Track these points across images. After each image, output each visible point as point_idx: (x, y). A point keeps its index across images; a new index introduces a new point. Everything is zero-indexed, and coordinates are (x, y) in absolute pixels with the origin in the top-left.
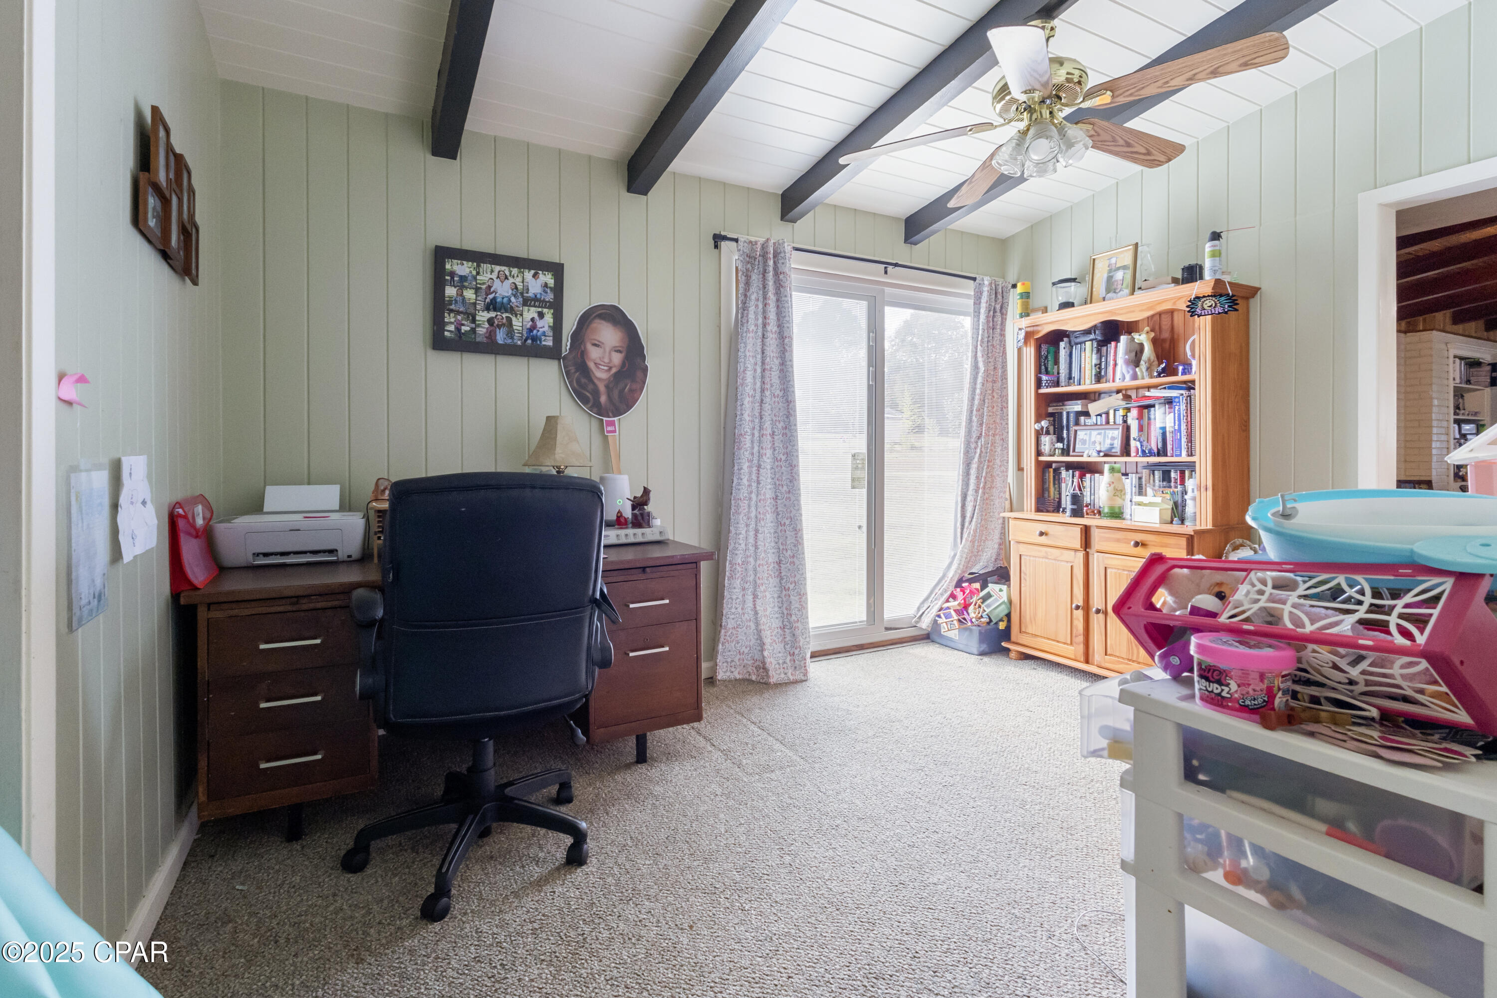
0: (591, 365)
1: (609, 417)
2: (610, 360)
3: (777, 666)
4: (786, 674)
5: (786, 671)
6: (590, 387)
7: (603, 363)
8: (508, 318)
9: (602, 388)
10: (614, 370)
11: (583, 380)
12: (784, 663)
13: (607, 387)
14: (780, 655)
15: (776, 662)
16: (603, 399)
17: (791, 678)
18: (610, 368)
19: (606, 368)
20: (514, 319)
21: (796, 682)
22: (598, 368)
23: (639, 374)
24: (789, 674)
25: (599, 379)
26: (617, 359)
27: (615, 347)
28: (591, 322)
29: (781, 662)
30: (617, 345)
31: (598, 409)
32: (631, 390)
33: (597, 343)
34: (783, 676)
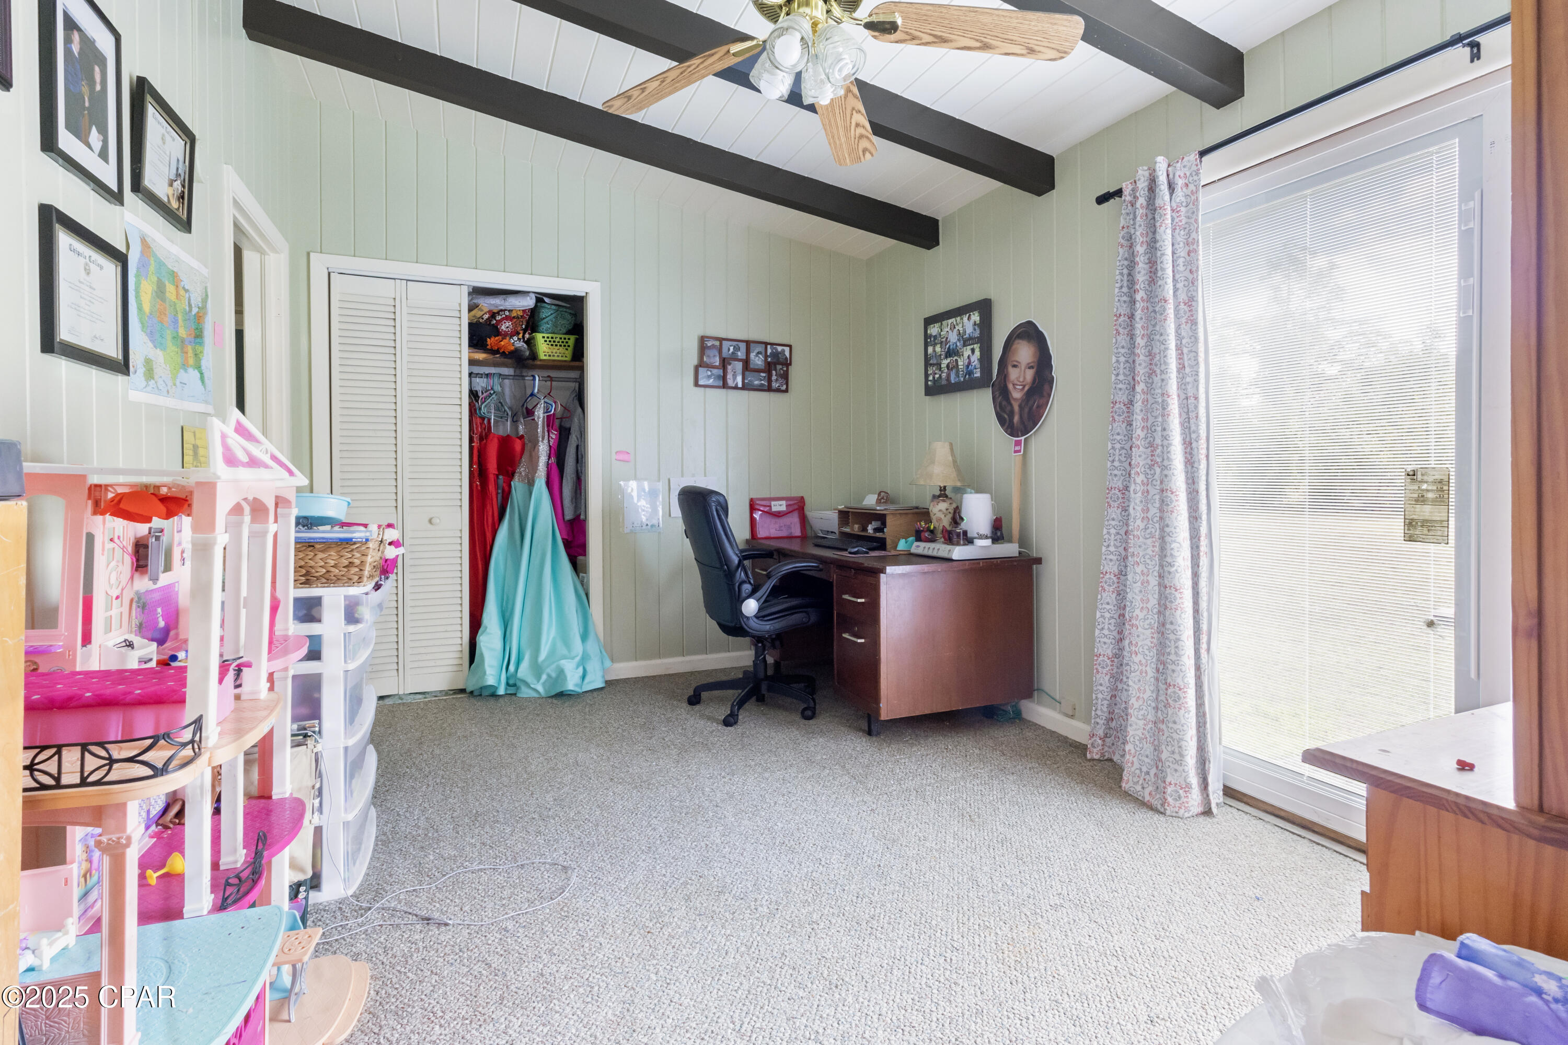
0: (1010, 386)
1: (1018, 437)
2: (1025, 378)
3: (1138, 772)
4: (1143, 788)
5: (1146, 785)
6: (1008, 408)
7: (1019, 383)
8: (956, 360)
9: (1016, 408)
10: (1027, 388)
11: (1004, 403)
12: (1148, 773)
13: (1020, 406)
14: (1147, 760)
15: (1138, 766)
16: (1016, 419)
17: (1147, 798)
18: (1024, 386)
19: (1021, 387)
20: (959, 360)
21: (1151, 808)
22: (1015, 388)
23: (1046, 387)
24: (1147, 792)
25: (1015, 400)
26: (1030, 374)
27: (1028, 364)
28: (1013, 344)
29: (1144, 769)
30: (1030, 361)
31: (1012, 430)
32: (1038, 407)
33: (1015, 363)
34: (1139, 788)
